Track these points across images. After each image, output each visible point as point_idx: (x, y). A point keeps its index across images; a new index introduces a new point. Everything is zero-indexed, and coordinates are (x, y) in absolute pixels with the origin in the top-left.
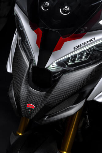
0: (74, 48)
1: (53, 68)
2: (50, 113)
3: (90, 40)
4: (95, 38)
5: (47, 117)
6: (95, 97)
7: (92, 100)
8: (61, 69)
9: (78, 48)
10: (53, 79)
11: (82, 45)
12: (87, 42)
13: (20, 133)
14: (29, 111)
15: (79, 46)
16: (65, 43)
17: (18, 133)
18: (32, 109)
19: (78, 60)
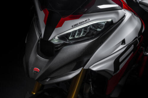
0: (72, 26)
1: (55, 41)
2: (52, 76)
3: (85, 21)
4: (89, 19)
5: (49, 79)
6: (90, 66)
7: (88, 68)
8: (62, 42)
9: (75, 26)
10: (55, 50)
11: (79, 24)
12: (83, 22)
13: (34, 92)
14: (35, 74)
15: (76, 25)
16: (66, 22)
17: (33, 93)
18: (37, 72)
19: (77, 36)
